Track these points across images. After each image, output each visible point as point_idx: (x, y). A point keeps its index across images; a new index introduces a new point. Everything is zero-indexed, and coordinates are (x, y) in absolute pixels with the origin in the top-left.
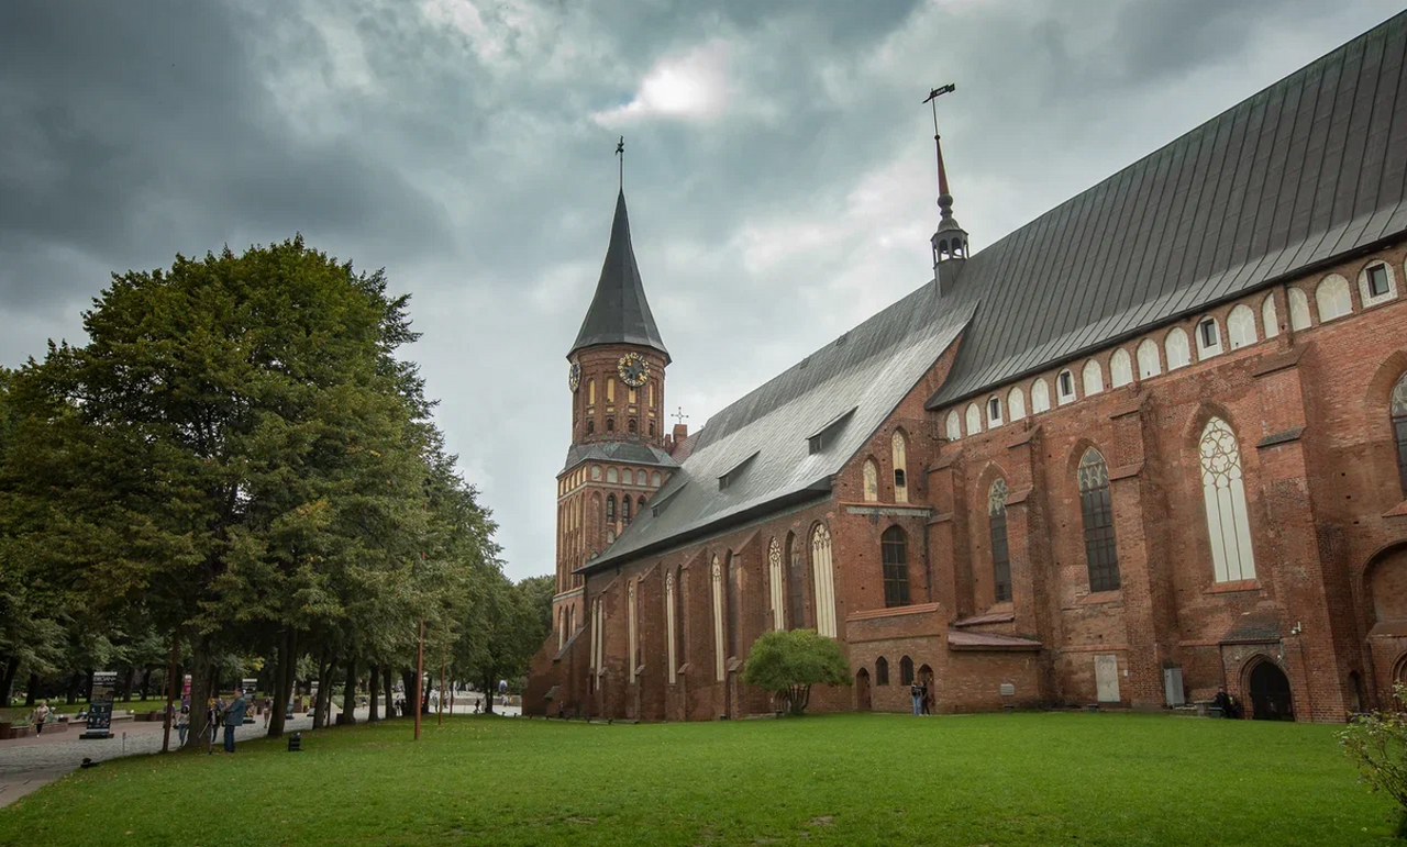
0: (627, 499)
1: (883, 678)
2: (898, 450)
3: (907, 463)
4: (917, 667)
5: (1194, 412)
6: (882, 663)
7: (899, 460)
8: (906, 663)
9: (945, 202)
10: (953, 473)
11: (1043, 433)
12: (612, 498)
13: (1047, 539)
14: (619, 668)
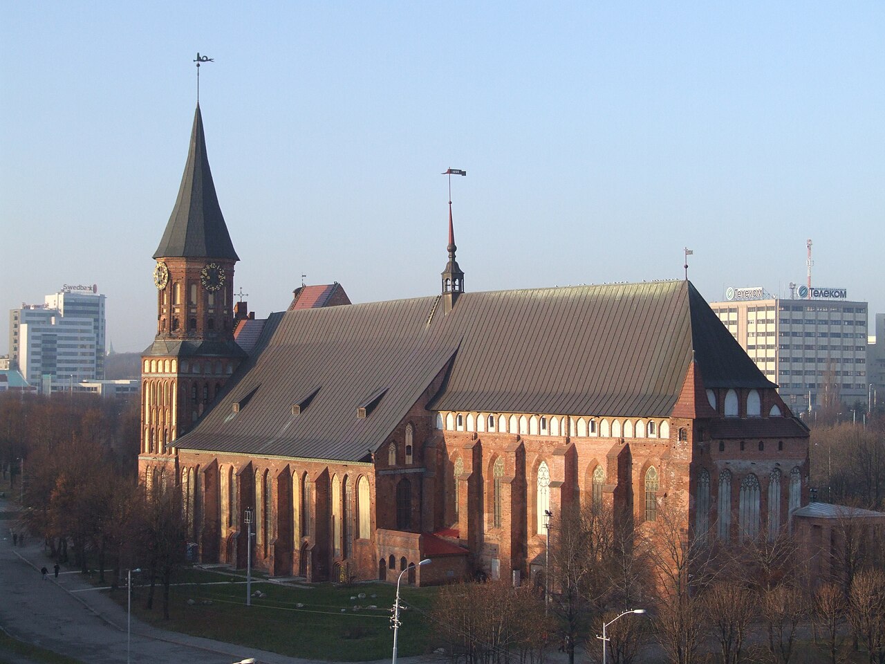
0: (207, 385)
1: (392, 565)
2: (409, 435)
3: (413, 442)
4: (409, 563)
5: (536, 457)
6: (392, 558)
7: (409, 440)
8: (403, 560)
9: (453, 249)
10: (437, 451)
11: (480, 443)
12: (195, 385)
13: (477, 498)
14: (213, 527)
